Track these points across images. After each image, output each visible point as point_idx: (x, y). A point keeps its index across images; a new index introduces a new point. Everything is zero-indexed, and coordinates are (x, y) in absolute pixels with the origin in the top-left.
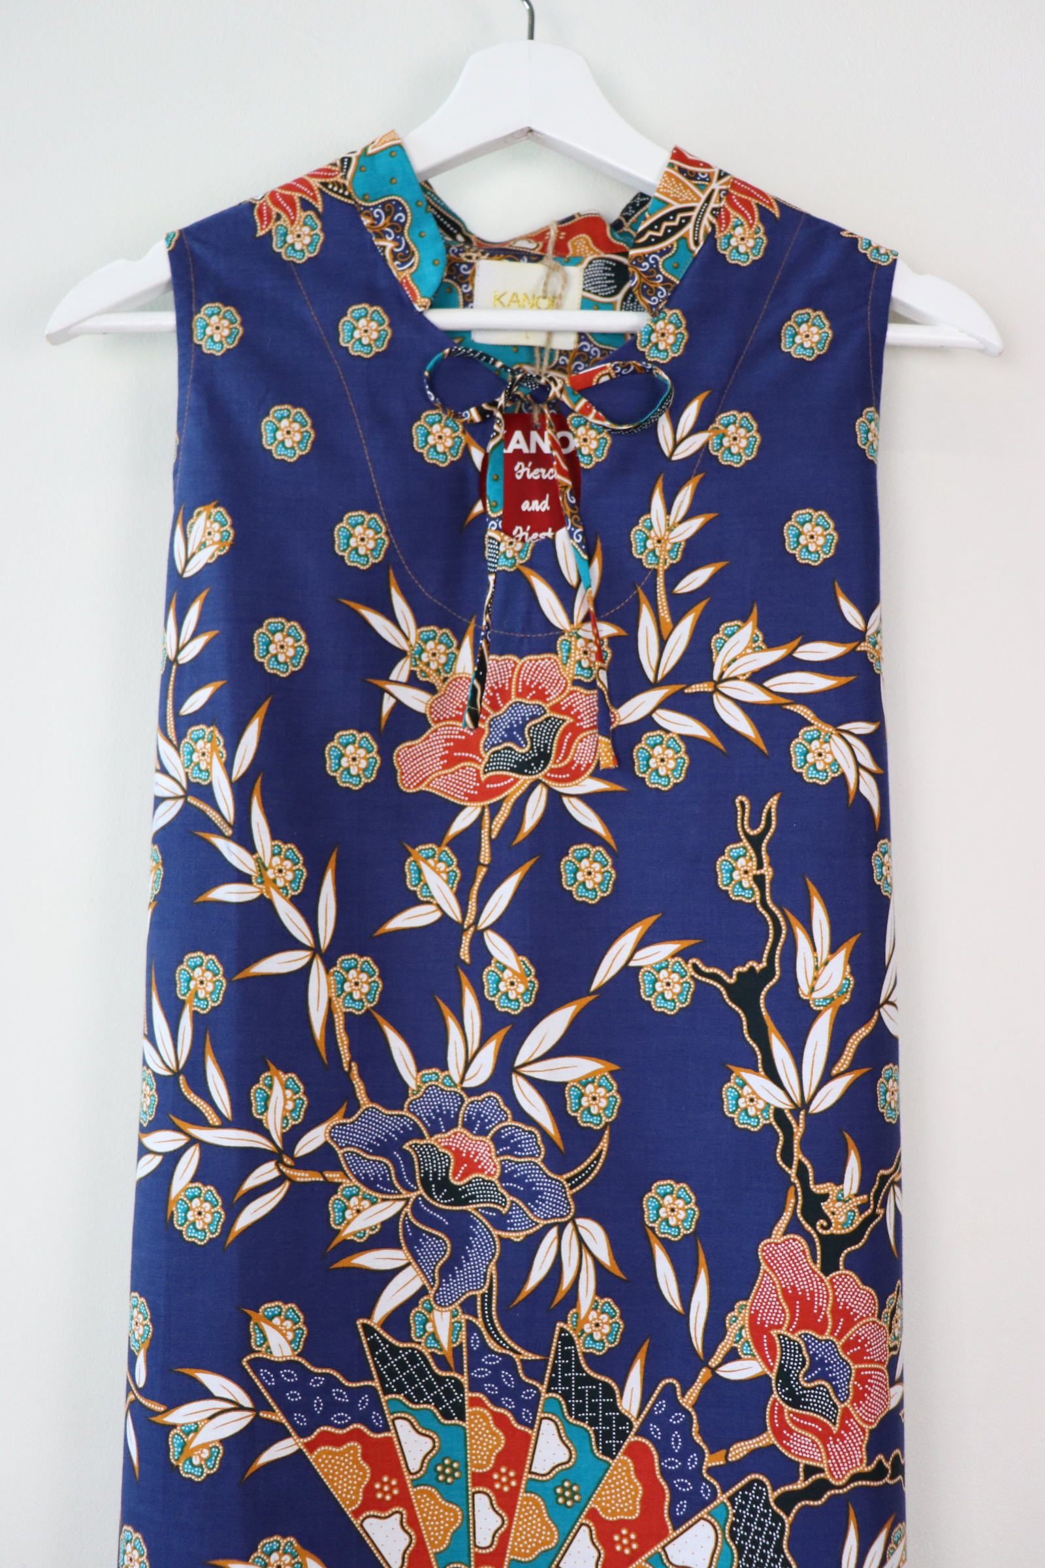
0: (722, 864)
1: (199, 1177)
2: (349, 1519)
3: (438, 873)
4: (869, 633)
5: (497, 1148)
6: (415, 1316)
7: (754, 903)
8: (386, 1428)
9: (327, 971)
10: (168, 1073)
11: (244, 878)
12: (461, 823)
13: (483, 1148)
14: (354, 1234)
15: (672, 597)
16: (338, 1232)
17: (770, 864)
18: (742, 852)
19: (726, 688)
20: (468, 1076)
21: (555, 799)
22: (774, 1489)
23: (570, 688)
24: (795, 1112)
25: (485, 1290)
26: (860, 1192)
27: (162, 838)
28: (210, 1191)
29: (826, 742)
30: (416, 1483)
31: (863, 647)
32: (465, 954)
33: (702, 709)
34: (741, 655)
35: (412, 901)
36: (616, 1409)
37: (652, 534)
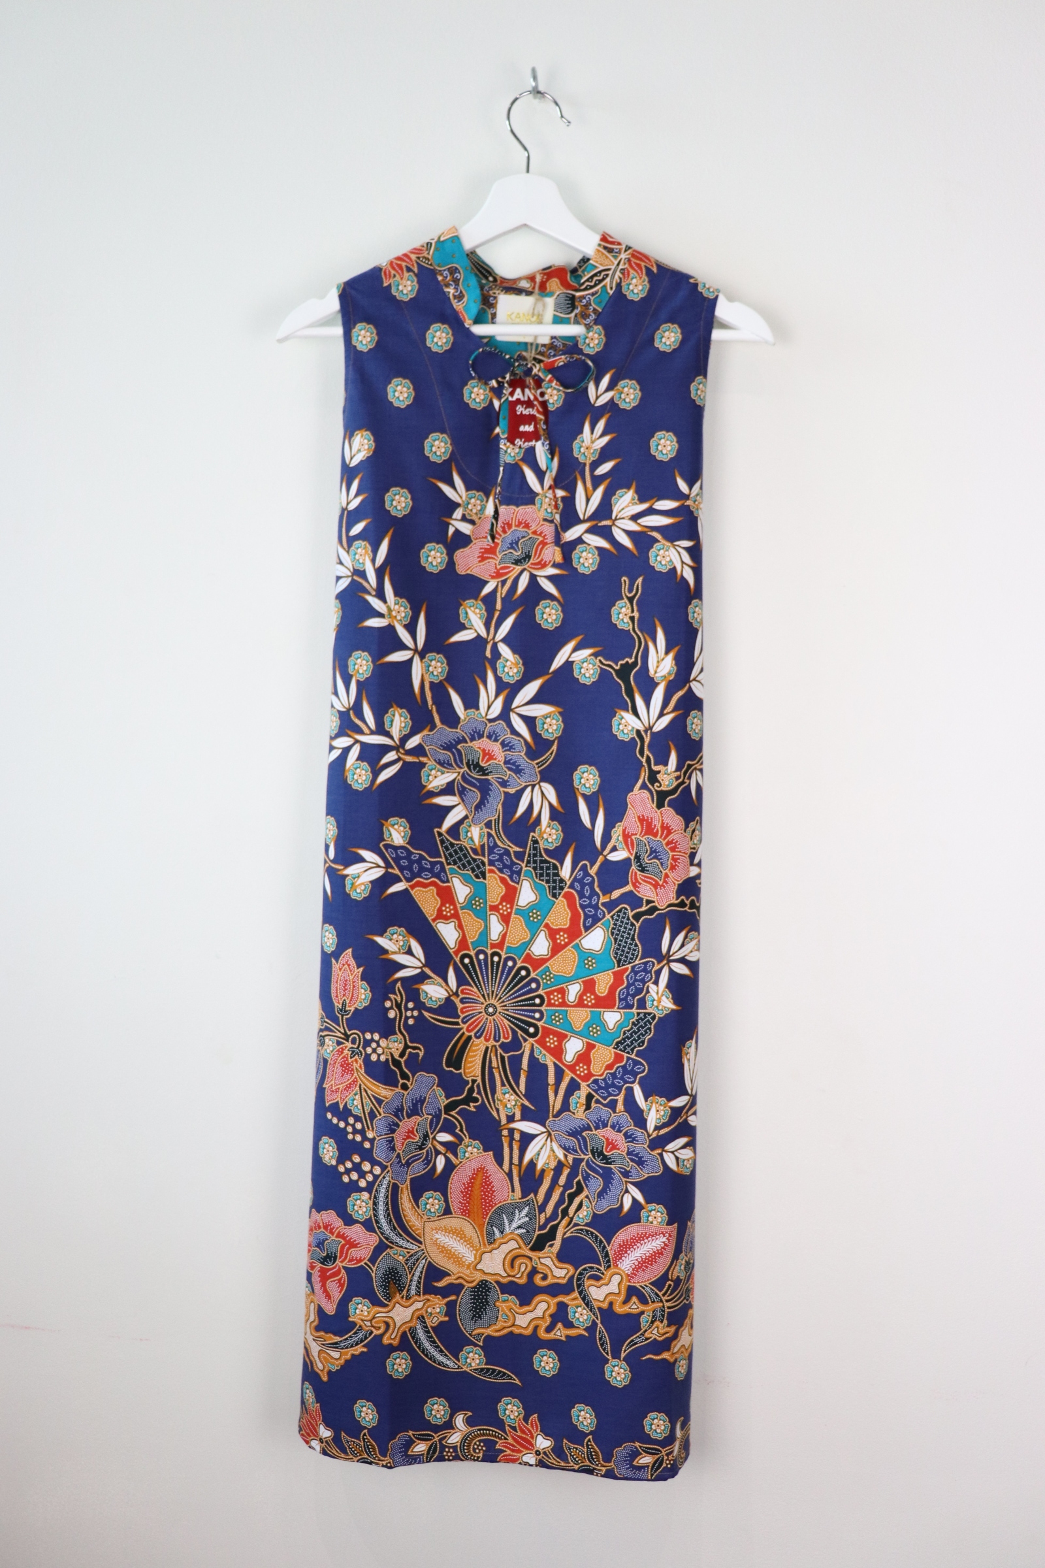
0: (614, 610)
1: (360, 758)
2: (430, 923)
3: (476, 614)
4: (691, 496)
5: (503, 748)
6: (462, 829)
7: (629, 630)
8: (448, 881)
9: (421, 660)
10: (344, 710)
11: (381, 615)
12: (487, 589)
13: (496, 748)
14: (433, 788)
15: (594, 478)
16: (425, 786)
17: (638, 610)
18: (624, 604)
19: (618, 523)
20: (489, 713)
21: (533, 578)
22: (632, 911)
23: (542, 523)
24: (646, 731)
25: (496, 817)
26: (677, 770)
27: (341, 596)
28: (365, 765)
29: (667, 550)
30: (462, 908)
31: (688, 503)
32: (488, 654)
33: (606, 533)
34: (626, 507)
35: (463, 627)
36: (558, 876)
37: (584, 445)
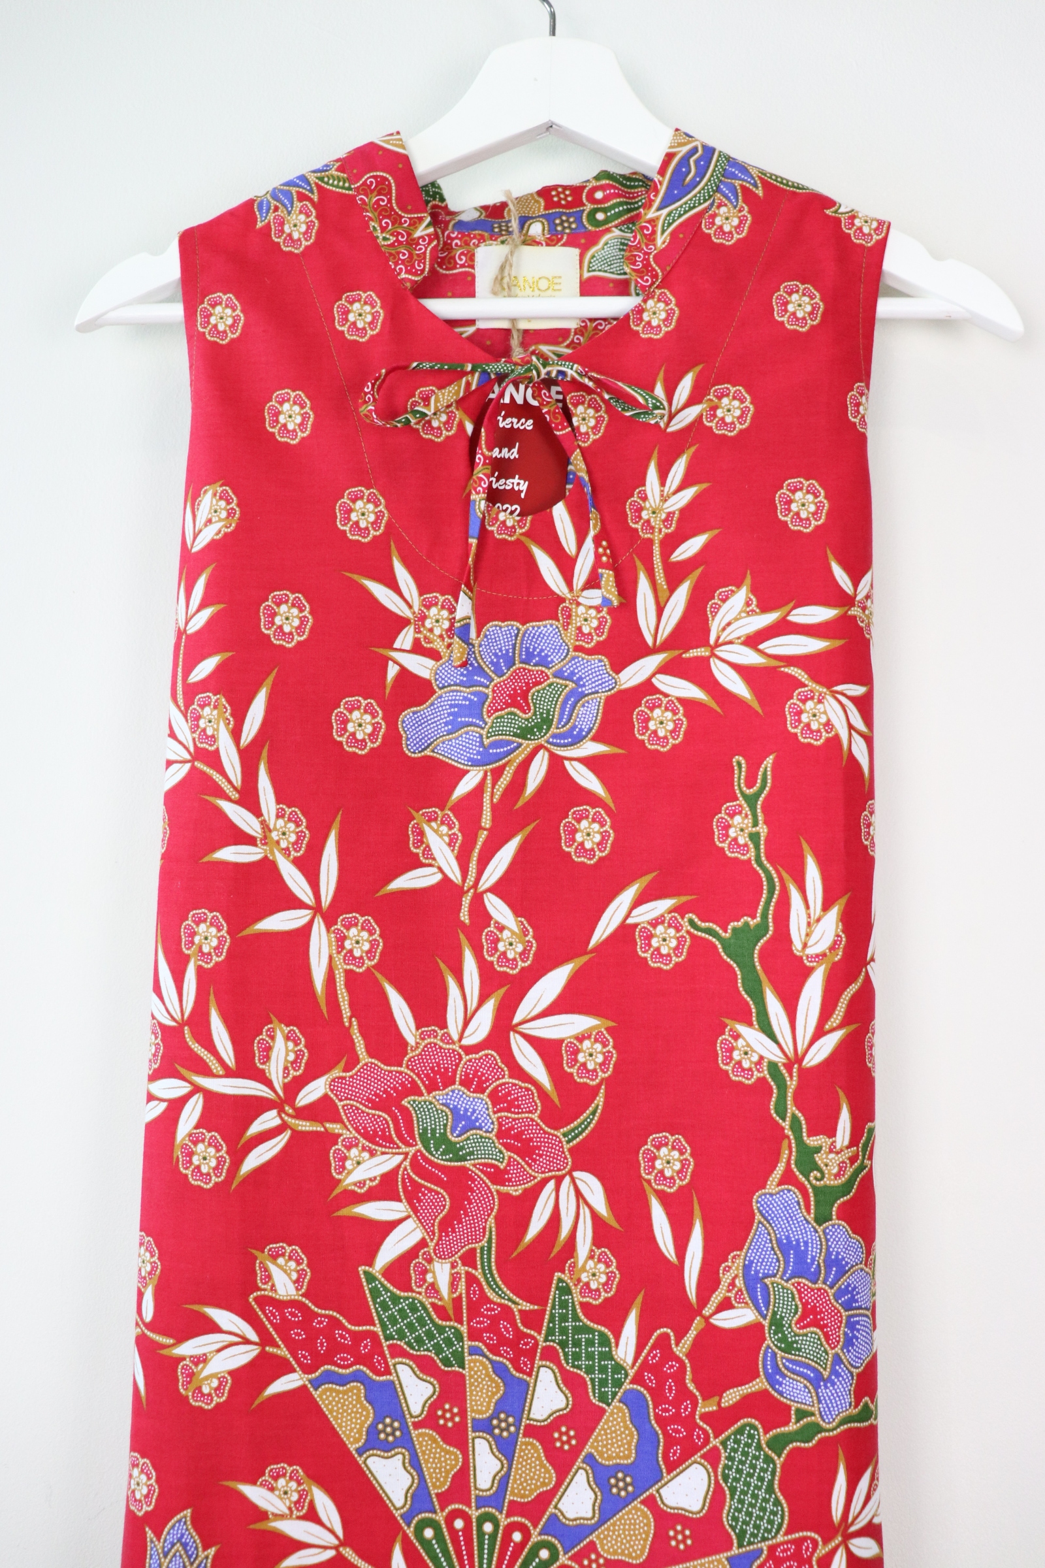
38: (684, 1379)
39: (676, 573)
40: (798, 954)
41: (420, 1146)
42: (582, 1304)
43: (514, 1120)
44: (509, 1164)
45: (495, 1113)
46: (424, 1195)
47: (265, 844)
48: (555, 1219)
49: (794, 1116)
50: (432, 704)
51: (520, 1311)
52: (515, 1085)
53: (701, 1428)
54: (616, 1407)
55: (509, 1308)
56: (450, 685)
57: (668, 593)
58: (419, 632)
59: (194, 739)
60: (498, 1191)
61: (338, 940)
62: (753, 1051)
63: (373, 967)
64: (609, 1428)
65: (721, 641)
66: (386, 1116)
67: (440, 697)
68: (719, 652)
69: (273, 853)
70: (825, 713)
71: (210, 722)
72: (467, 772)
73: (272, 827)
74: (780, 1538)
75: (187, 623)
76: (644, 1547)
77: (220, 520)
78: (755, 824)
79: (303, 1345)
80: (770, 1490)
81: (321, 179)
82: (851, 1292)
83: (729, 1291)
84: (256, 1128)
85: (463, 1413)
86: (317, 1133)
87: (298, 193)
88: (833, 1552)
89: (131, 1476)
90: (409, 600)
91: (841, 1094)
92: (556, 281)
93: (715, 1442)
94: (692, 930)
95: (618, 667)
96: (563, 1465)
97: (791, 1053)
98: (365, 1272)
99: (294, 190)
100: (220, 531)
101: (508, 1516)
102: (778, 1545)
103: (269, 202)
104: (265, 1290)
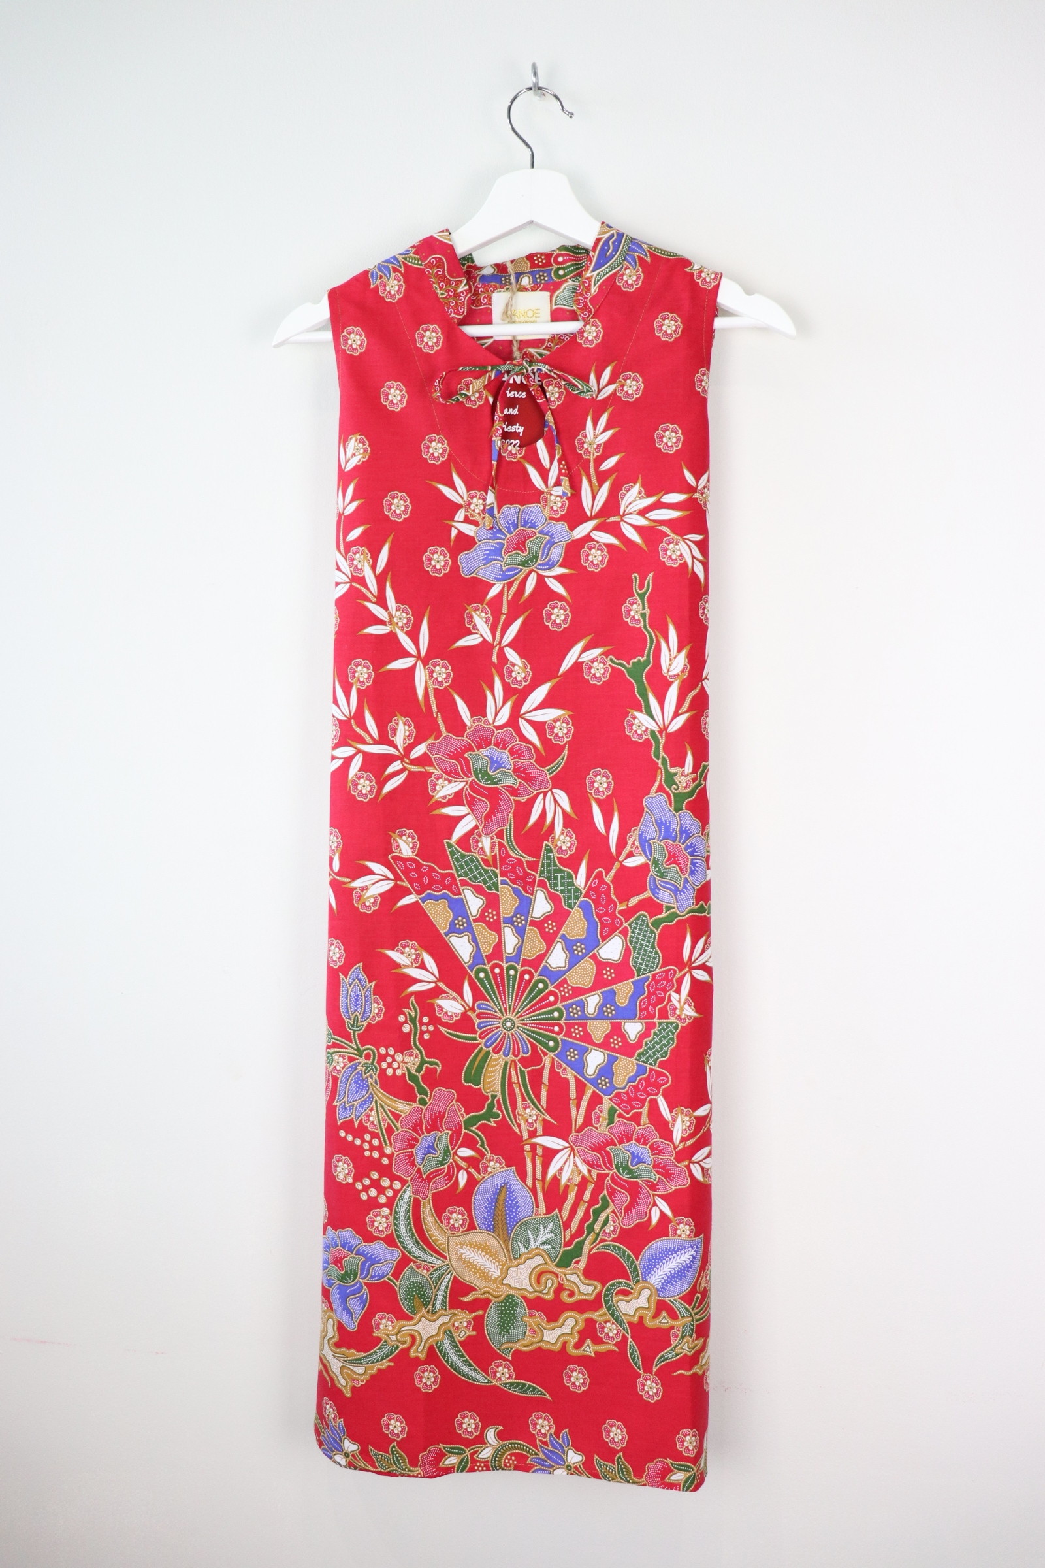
38: (610, 893)
39: (602, 477)
40: (665, 675)
41: (474, 777)
42: (558, 858)
43: (522, 763)
44: (519, 786)
45: (512, 759)
46: (476, 802)
47: (391, 624)
48: (543, 814)
49: (663, 757)
50: (476, 549)
51: (527, 862)
52: (522, 745)
53: (618, 918)
54: (576, 910)
55: (521, 860)
56: (484, 539)
57: (598, 488)
58: (468, 511)
59: (351, 571)
60: (514, 800)
61: (430, 673)
62: (643, 725)
63: (448, 686)
64: (573, 921)
65: (626, 513)
66: (457, 763)
67: (480, 545)
68: (626, 518)
69: (395, 629)
70: (679, 550)
71: (359, 561)
72: (494, 584)
73: (394, 616)
74: (658, 970)
75: (344, 509)
76: (591, 979)
77: (360, 454)
78: (644, 609)
79: (416, 880)
80: (653, 947)
81: (405, 259)
82: (694, 847)
83: (632, 847)
84: (390, 770)
85: (498, 914)
86: (421, 772)
87: (393, 267)
88: (684, 975)
89: (330, 951)
90: (462, 494)
91: (688, 746)
92: (538, 311)
93: (625, 924)
94: (612, 664)
95: (572, 527)
96: (549, 940)
97: (661, 725)
98: (447, 843)
99: (390, 265)
100: (360, 460)
101: (522, 966)
102: (657, 974)
103: (376, 273)
104: (396, 853)
